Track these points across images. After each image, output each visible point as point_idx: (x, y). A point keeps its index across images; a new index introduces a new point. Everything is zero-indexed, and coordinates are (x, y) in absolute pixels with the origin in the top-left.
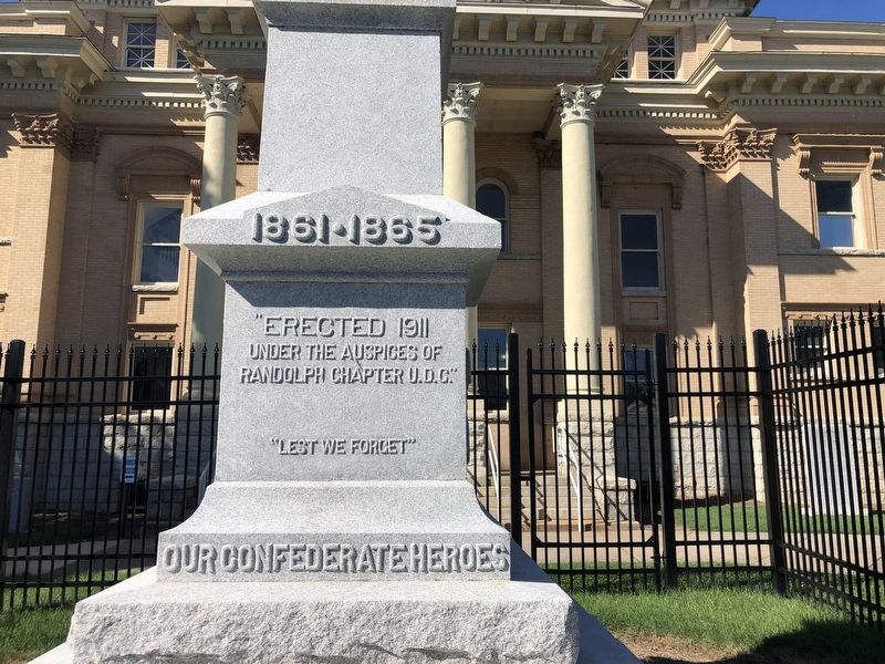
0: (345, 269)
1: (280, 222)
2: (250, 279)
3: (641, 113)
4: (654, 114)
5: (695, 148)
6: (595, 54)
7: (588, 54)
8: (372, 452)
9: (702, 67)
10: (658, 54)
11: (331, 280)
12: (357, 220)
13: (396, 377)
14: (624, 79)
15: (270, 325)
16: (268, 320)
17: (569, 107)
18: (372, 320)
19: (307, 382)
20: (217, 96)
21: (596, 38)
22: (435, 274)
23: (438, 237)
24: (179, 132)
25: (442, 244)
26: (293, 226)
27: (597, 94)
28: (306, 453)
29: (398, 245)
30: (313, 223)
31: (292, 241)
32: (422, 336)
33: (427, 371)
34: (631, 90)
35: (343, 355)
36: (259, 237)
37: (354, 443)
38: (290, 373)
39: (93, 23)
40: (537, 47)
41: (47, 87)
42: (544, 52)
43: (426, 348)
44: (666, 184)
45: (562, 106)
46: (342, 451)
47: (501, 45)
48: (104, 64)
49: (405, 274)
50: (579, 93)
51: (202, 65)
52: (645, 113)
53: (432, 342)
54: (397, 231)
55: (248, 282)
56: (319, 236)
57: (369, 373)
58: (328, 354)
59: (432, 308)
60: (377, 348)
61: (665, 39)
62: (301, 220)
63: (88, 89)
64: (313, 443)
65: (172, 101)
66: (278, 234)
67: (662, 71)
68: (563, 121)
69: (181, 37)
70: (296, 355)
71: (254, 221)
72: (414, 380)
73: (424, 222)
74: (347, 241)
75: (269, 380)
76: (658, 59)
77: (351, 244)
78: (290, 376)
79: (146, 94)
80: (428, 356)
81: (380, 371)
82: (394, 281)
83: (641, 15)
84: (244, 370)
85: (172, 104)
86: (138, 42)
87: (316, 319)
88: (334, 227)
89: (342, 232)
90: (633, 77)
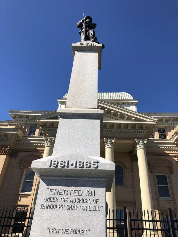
0: (72, 175)
1: (57, 162)
2: (47, 178)
3: (158, 147)
4: (162, 148)
5: (175, 156)
6: (144, 132)
7: (142, 132)
8: (77, 234)
9: (173, 136)
10: (161, 133)
11: (68, 178)
12: (76, 162)
13: (85, 208)
14: (153, 139)
15: (51, 191)
16: (50, 190)
17: (138, 145)
18: (79, 191)
19: (59, 209)
20: (48, 142)
21: (144, 128)
22: (97, 178)
23: (98, 166)
24: (38, 151)
25: (99, 168)
26: (60, 163)
27: (146, 142)
28: (56, 233)
29: (87, 168)
30: (65, 162)
31: (59, 167)
32: (93, 196)
33: (94, 207)
34: (155, 141)
35: (70, 201)
36: (50, 166)
37: (71, 230)
38: (55, 206)
39: (22, 126)
40: (129, 130)
41: (8, 140)
42: (131, 132)
43: (94, 199)
44: (168, 166)
45: (137, 145)
46: (67, 233)
47: (120, 130)
48: (23, 135)
49: (89, 177)
50: (141, 142)
51: (46, 134)
52: (159, 147)
53: (96, 198)
54: (87, 165)
55: (46, 179)
56: (66, 166)
57: (77, 207)
58: (66, 200)
59: (96, 187)
60: (80, 199)
61: (162, 129)
62: (62, 162)
63: (18, 140)
64: (59, 229)
65: (37, 143)
66: (55, 165)
67: (163, 137)
68: (137, 149)
69: (42, 128)
70: (57, 200)
71: (50, 162)
72: (90, 209)
73: (94, 162)
74: (73, 167)
75: (48, 208)
76: (161, 134)
77: (74, 168)
78: (54, 207)
79: (31, 142)
80: (94, 202)
81: (80, 206)
82: (85, 179)
83: (155, 123)
84: (42, 204)
85: (37, 144)
86: (32, 130)
87: (63, 190)
88: (70, 163)
89: (72, 165)
90: (155, 138)
